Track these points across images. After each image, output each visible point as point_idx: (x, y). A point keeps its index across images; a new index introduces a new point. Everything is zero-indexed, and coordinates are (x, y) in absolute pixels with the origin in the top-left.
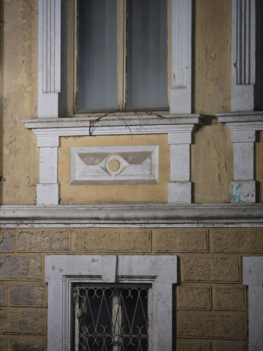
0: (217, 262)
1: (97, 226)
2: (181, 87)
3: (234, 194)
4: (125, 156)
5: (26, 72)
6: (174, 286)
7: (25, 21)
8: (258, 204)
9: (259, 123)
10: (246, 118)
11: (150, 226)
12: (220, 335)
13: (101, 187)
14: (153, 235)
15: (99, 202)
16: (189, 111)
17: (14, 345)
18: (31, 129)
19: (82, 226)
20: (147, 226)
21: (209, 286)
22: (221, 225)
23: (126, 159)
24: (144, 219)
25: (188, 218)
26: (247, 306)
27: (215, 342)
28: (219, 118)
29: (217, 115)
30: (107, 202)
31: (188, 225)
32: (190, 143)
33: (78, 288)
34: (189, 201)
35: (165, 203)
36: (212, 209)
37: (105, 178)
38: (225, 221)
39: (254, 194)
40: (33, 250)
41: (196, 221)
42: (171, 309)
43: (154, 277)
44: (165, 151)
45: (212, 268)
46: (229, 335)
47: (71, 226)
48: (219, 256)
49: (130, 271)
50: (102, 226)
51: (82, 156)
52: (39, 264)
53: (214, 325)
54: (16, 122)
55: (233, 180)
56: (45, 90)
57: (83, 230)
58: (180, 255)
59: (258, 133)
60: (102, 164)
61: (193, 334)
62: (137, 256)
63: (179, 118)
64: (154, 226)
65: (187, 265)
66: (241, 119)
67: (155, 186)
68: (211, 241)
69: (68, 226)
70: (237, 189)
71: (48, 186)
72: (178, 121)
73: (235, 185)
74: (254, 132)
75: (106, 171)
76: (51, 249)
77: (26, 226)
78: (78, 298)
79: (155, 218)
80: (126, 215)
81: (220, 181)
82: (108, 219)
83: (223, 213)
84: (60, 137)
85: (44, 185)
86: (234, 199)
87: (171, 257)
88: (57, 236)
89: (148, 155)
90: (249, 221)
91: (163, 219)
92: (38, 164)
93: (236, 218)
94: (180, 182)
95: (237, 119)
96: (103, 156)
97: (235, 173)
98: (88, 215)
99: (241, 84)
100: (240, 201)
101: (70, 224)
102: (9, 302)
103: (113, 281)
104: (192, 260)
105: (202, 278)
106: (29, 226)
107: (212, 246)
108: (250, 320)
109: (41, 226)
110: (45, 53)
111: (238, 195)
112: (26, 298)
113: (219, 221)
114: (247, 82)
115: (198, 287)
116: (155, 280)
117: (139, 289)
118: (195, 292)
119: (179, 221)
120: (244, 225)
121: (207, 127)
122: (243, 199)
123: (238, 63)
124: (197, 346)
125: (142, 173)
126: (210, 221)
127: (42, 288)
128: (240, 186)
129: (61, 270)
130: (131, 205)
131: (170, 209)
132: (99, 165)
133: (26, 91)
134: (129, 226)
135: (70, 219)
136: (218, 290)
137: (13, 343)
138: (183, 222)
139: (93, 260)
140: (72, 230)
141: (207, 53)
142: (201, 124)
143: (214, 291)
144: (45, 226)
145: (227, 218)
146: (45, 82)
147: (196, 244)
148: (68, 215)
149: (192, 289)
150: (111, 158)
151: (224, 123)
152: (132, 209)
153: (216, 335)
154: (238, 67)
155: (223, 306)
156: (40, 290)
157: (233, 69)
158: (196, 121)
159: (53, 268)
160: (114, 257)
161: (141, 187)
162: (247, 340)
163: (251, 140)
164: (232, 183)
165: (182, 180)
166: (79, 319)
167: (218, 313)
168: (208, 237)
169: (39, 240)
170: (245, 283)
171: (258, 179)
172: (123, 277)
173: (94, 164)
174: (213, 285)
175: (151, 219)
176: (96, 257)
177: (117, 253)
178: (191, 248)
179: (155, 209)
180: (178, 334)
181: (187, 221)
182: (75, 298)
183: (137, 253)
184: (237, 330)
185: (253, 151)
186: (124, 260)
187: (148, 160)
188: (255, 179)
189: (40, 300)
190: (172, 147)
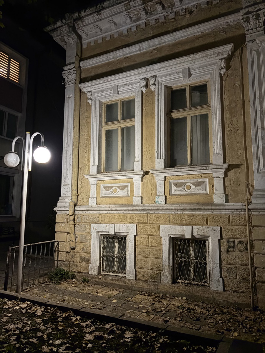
0: (151, 227)
1: (108, 213)
2: (138, 161)
3: (157, 200)
4: (119, 187)
5: (87, 159)
6: (135, 236)
7: (87, 141)
8: (166, 204)
9: (166, 173)
10: (160, 171)
11: (127, 213)
12: (152, 256)
13: (110, 198)
14: (128, 216)
15: (110, 204)
16: (141, 169)
17: (80, 257)
18: (87, 178)
19: (104, 213)
20: (126, 213)
21: (148, 236)
22: (152, 213)
23: (119, 188)
24: (124, 210)
25: (140, 210)
26: (162, 245)
27: (150, 259)
28: (151, 172)
29: (150, 170)
30: (112, 204)
31: (140, 213)
32: (141, 181)
33: (102, 236)
34: (141, 203)
35: (132, 204)
36: (148, 207)
37: (112, 195)
38: (153, 211)
39: (164, 201)
40: (87, 222)
41: (143, 211)
42: (134, 245)
43: (128, 233)
44: (132, 185)
45: (149, 229)
46: (155, 257)
47: (100, 213)
48: (151, 225)
49: (119, 230)
50: (110, 213)
51: (104, 187)
52: (89, 227)
53: (150, 252)
54: (83, 176)
55: (156, 195)
56: (93, 165)
57: (104, 214)
58: (137, 224)
59: (165, 177)
60: (111, 190)
61: (142, 255)
62: (122, 224)
63: (136, 172)
64: (128, 213)
65: (140, 228)
66: (159, 172)
67: (129, 198)
68: (148, 219)
69: (99, 213)
70: (158, 199)
71: (93, 199)
72: (136, 173)
73: (157, 197)
74: (164, 177)
75: (112, 192)
76: (93, 221)
77: (85, 213)
78: (102, 240)
79: (128, 210)
80: (118, 209)
81: (152, 196)
82: (112, 210)
83: (152, 208)
84: (97, 181)
85: (92, 198)
86: (157, 203)
87: (134, 225)
88: (95, 217)
89: (126, 186)
90: (162, 211)
91: (131, 210)
92: (90, 191)
93: (157, 210)
94: (137, 196)
95: (157, 172)
96: (111, 187)
97: (157, 193)
98: (105, 209)
99: (159, 159)
100: (159, 203)
101: (99, 212)
102: (79, 241)
103: (113, 234)
104: (142, 226)
105: (145, 233)
106: (86, 213)
107: (149, 221)
108: (163, 251)
109: (90, 213)
110: (93, 152)
111: (158, 201)
112: (84, 239)
113: (151, 211)
114: (161, 158)
115: (144, 237)
116: (128, 234)
117: (123, 237)
118: (143, 239)
119: (137, 211)
120: (160, 213)
121: (147, 175)
122: (160, 202)
123: (158, 151)
124: (143, 260)
125: (124, 193)
126: (148, 211)
127: (90, 236)
128: (159, 198)
129: (96, 229)
130: (121, 205)
131: (133, 207)
132: (110, 190)
133: (87, 165)
134: (119, 213)
135: (99, 210)
136: (151, 238)
137: (80, 256)
138: (138, 211)
139: (107, 226)
140: (100, 214)
141: (147, 148)
142: (145, 174)
143: (150, 239)
144: (91, 213)
145: (154, 210)
146: (93, 162)
147: (143, 220)
148: (98, 209)
149: (142, 237)
150: (114, 188)
151: (153, 174)
152: (121, 207)
153: (150, 256)
154: (158, 152)
155: (153, 245)
156: (89, 237)
157: (156, 154)
158: (142, 173)
159: (93, 228)
160: (114, 225)
161: (124, 198)
162: (162, 259)
163: (163, 180)
164: (156, 196)
165: (138, 196)
166: (103, 248)
167: (151, 247)
168: (147, 217)
169: (89, 218)
170: (161, 236)
171: (165, 195)
172: (117, 232)
173: (108, 190)
174: (149, 236)
175: (127, 210)
176: (108, 225)
177: (115, 223)
178: (141, 222)
179: (128, 207)
180: (136, 255)
181: (139, 211)
182: (101, 240)
183: (122, 223)
184: (158, 254)
185: (164, 184)
186: (117, 226)
187: (127, 188)
188: (164, 195)
189: (89, 240)
190: (135, 183)
